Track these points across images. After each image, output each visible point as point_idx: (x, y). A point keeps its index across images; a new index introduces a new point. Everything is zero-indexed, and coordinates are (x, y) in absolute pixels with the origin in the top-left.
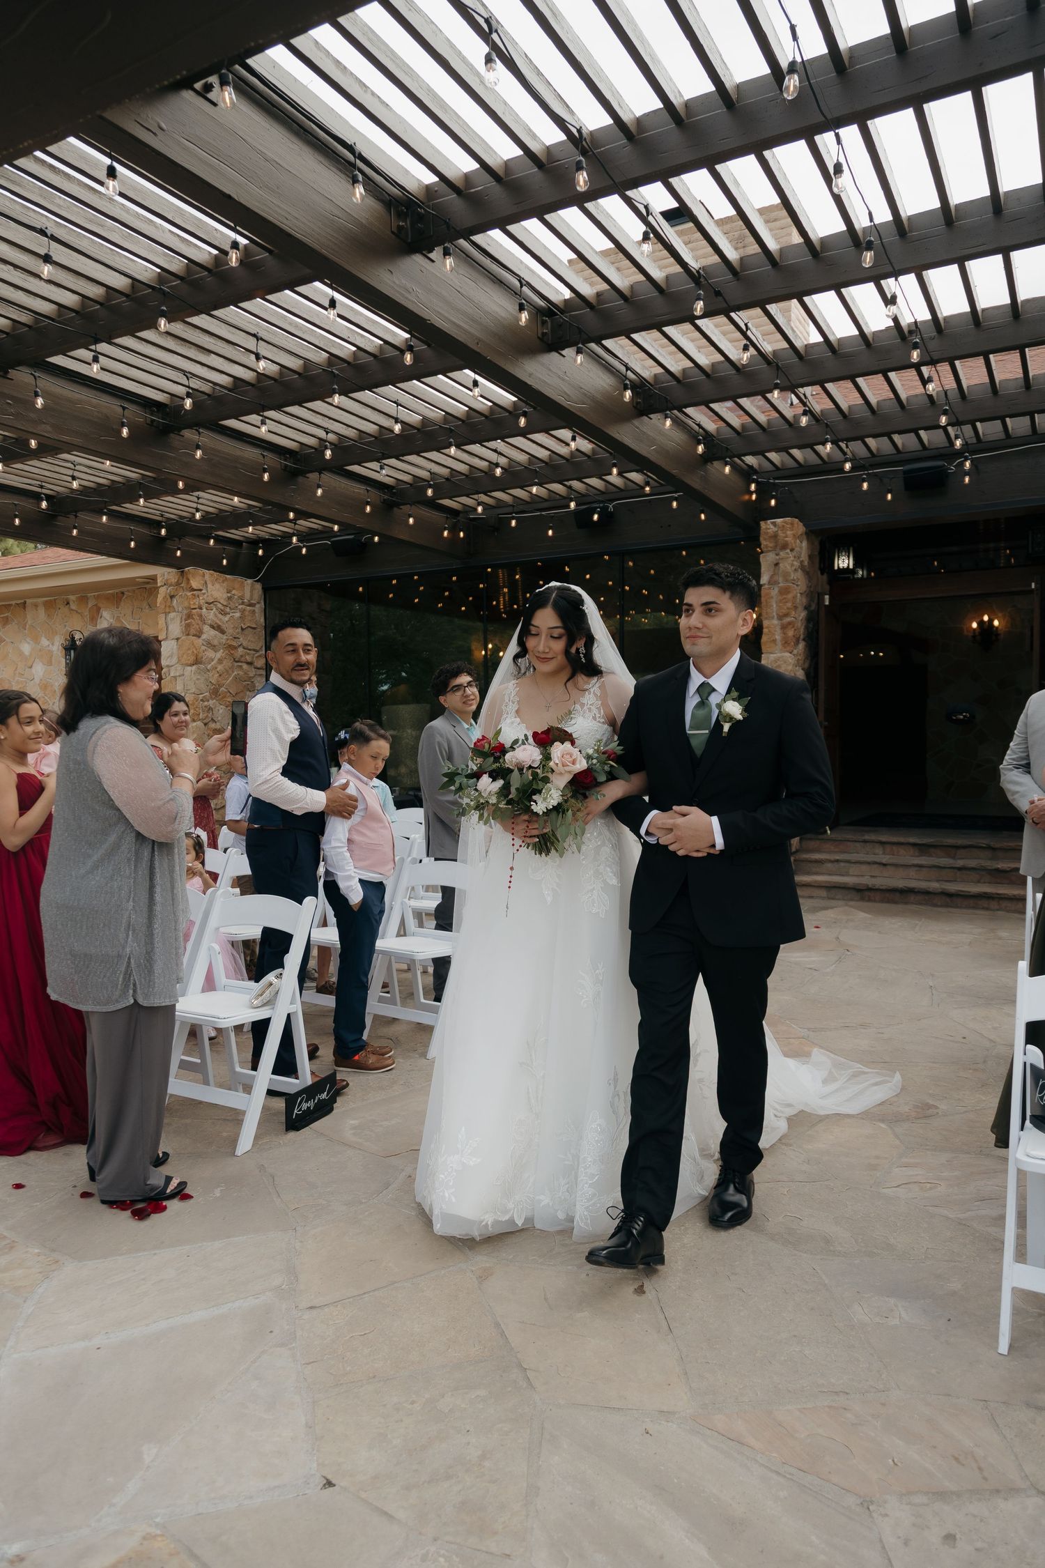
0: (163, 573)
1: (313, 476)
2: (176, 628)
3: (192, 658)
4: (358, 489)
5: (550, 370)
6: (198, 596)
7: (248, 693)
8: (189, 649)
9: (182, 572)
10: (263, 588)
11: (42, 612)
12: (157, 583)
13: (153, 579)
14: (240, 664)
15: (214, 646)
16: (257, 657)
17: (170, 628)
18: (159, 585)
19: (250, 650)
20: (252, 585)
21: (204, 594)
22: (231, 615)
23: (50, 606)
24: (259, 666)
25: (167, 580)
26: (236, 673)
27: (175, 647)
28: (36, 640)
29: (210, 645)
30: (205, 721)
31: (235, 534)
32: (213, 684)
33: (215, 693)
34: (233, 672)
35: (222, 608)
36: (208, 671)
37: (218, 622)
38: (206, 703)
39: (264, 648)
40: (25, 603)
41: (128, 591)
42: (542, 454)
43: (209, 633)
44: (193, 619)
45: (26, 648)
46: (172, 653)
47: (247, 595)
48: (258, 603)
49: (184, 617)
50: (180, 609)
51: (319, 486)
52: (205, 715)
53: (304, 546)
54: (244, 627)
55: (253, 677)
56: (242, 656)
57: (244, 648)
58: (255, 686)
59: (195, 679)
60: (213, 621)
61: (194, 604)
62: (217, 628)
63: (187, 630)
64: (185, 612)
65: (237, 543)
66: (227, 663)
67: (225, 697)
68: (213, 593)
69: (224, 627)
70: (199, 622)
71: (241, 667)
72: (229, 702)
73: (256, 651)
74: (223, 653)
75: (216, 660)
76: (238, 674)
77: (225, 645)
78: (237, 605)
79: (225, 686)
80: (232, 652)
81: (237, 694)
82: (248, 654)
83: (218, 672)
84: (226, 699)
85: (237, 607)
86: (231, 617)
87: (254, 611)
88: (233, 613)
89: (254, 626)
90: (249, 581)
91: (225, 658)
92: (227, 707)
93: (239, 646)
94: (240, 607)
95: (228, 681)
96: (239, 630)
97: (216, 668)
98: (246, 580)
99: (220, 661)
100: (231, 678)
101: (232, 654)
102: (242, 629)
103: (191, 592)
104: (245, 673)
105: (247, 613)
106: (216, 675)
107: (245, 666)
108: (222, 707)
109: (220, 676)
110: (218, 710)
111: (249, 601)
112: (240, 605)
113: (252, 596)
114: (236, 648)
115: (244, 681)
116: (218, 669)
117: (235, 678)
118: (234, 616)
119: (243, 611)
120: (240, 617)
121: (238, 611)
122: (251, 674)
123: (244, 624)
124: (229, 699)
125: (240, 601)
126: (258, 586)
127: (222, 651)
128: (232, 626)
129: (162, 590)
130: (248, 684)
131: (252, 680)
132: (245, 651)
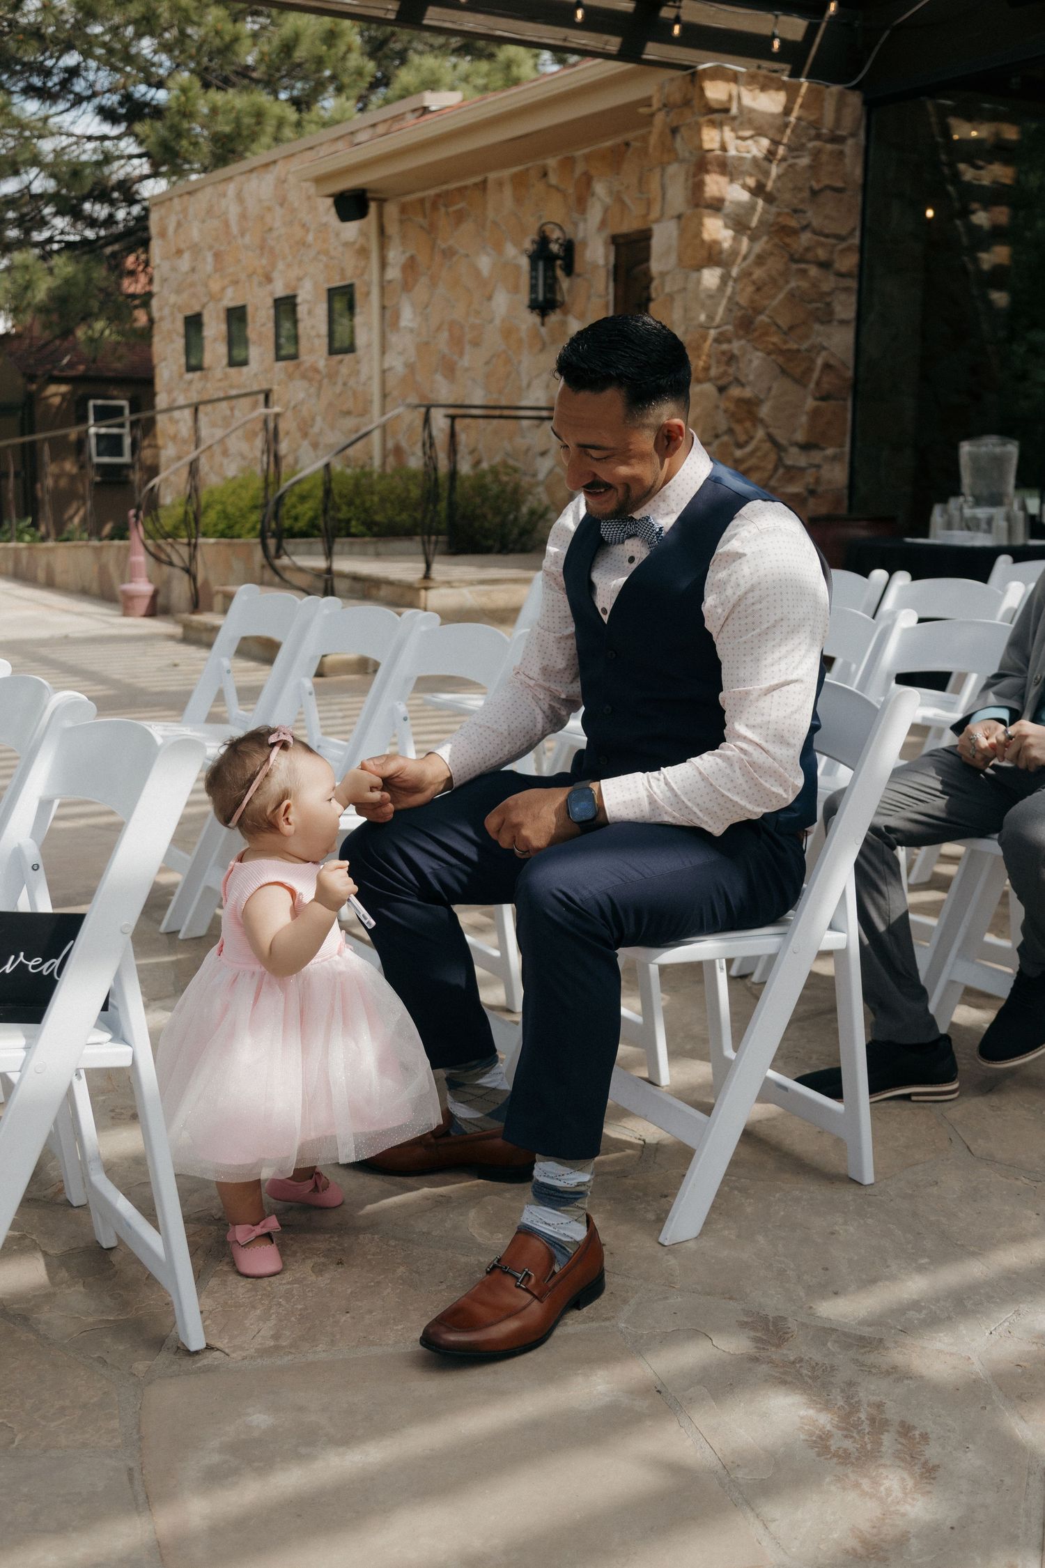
0: (661, 84)
2: (677, 195)
3: (703, 255)
6: (722, 124)
7: (817, 327)
8: (697, 235)
9: (695, 75)
10: (866, 102)
11: (508, 192)
12: (653, 105)
14: (803, 266)
15: (751, 228)
16: (843, 251)
17: (669, 195)
19: (827, 236)
20: (842, 99)
21: (735, 118)
22: (791, 161)
23: (520, 182)
24: (843, 269)
25: (669, 97)
26: (793, 284)
27: (675, 233)
28: (498, 247)
29: (740, 225)
30: (720, 383)
32: (741, 307)
33: (747, 326)
34: (787, 282)
35: (771, 147)
36: (735, 279)
37: (760, 177)
38: (725, 347)
39: (858, 233)
40: (485, 182)
41: (636, 139)
43: (739, 201)
44: (708, 171)
45: (485, 263)
46: (670, 247)
47: (829, 118)
48: (853, 135)
49: (692, 170)
50: (687, 154)
52: (722, 369)
54: (816, 186)
55: (829, 294)
56: (807, 249)
57: (815, 232)
58: (832, 313)
60: (750, 175)
62: (758, 190)
63: (697, 197)
64: (696, 158)
66: (775, 264)
67: (766, 334)
68: (753, 116)
71: (804, 272)
72: (774, 344)
73: (841, 238)
74: (767, 242)
75: (752, 258)
76: (798, 287)
77: (772, 225)
78: (804, 140)
79: (767, 312)
80: (788, 240)
81: (791, 328)
82: (822, 245)
83: (754, 283)
84: (767, 339)
85: (803, 145)
86: (790, 166)
87: (841, 153)
88: (794, 157)
89: (840, 184)
90: (835, 89)
91: (772, 254)
92: (769, 354)
93: (805, 228)
94: (811, 145)
95: (775, 302)
96: (806, 194)
97: (750, 274)
98: (828, 87)
99: (760, 260)
100: (781, 296)
101: (787, 245)
102: (814, 193)
103: (707, 114)
104: (814, 285)
105: (824, 158)
106: (750, 289)
107: (813, 271)
108: (760, 354)
109: (758, 289)
110: (750, 361)
111: (832, 131)
112: (810, 140)
113: (838, 120)
114: (794, 232)
115: (810, 302)
116: (755, 276)
117: (791, 295)
118: (795, 164)
119: (816, 154)
120: (811, 167)
121: (806, 153)
122: (826, 287)
123: (818, 181)
124: (775, 339)
125: (813, 132)
126: (855, 99)
127: (765, 238)
128: (790, 185)
129: (659, 119)
130: (817, 309)
131: (828, 300)
132: (816, 238)
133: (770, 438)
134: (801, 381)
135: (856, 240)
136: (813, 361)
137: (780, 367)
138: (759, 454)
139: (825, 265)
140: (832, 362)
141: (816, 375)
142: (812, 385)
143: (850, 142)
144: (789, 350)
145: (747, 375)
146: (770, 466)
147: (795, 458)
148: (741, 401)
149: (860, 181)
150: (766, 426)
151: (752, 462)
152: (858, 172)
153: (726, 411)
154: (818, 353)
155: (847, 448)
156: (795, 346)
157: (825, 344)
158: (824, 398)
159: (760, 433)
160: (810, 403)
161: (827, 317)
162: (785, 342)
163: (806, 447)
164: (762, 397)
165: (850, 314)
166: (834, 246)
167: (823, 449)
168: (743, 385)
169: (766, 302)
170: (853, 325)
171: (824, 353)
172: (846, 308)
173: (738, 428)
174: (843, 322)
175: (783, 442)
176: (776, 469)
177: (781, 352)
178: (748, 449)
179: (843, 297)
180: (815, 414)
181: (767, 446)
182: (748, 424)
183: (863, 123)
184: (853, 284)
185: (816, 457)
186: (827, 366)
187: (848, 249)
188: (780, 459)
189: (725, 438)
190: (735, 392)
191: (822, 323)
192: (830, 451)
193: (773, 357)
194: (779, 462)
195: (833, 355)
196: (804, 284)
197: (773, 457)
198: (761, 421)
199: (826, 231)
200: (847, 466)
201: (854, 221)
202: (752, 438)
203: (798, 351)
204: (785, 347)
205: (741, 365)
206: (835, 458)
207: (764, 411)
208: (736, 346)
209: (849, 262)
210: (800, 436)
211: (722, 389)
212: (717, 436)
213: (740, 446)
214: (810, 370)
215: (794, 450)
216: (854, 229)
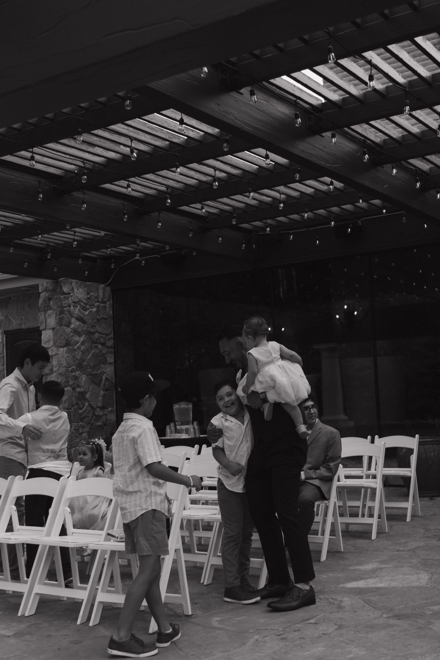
0: (43, 284)
1: (155, 214)
2: (52, 321)
3: (64, 342)
4: (184, 221)
5: (315, 146)
6: (68, 298)
7: (102, 365)
8: (62, 335)
9: (57, 282)
10: (111, 290)
12: (39, 290)
13: (36, 287)
14: (96, 345)
15: (79, 333)
16: (108, 339)
17: (48, 321)
18: (40, 291)
19: (103, 334)
20: (104, 289)
21: (72, 296)
24: (109, 345)
25: (46, 288)
26: (93, 351)
27: (52, 334)
29: (76, 332)
30: (73, 386)
31: (94, 254)
32: (78, 360)
33: (80, 366)
34: (92, 351)
35: (84, 305)
36: (75, 350)
37: (81, 315)
38: (73, 374)
39: (112, 333)
41: (14, 297)
42: (310, 191)
43: (75, 323)
44: (64, 314)
46: (50, 339)
47: (101, 295)
48: (108, 300)
49: (58, 313)
50: (55, 308)
51: (159, 222)
52: (73, 382)
53: (143, 260)
54: (99, 318)
55: (105, 354)
56: (98, 339)
57: (99, 333)
58: (107, 360)
59: (66, 356)
60: (78, 315)
61: (65, 303)
62: (80, 319)
63: (60, 322)
64: (59, 309)
65: (94, 260)
66: (88, 344)
68: (78, 295)
69: (85, 318)
70: (69, 316)
71: (97, 346)
72: (89, 372)
73: (107, 335)
74: (85, 337)
75: (80, 342)
76: (95, 352)
77: (86, 331)
78: (94, 303)
79: (86, 361)
80: (91, 336)
81: (94, 366)
82: (102, 337)
83: (81, 351)
84: (86, 370)
85: (94, 304)
86: (90, 311)
87: (106, 306)
88: (91, 308)
89: (106, 317)
90: (102, 286)
91: (86, 341)
92: (88, 376)
93: (96, 332)
94: (96, 304)
95: (88, 357)
96: (96, 321)
97: (80, 348)
98: (100, 285)
99: (83, 343)
100: (90, 355)
101: (91, 338)
102: (98, 320)
103: (63, 295)
104: (100, 351)
105: (101, 308)
106: (80, 353)
107: (100, 346)
108: (84, 376)
109: (83, 353)
110: (82, 378)
111: (102, 300)
112: (96, 303)
113: (104, 296)
114: (93, 333)
115: (100, 357)
116: (82, 349)
117: (93, 354)
118: (92, 311)
119: (98, 307)
120: (96, 311)
121: (95, 307)
122: (104, 352)
123: (99, 316)
124: (89, 370)
125: (96, 300)
126: (108, 289)
127: (84, 336)
128: (91, 318)
129: (42, 295)
130: (102, 359)
131: (105, 356)
132: (100, 335)
133: (90, 405)
134: (98, 385)
135: (112, 336)
136: (102, 377)
137: (92, 380)
138: (87, 411)
139: (103, 344)
140: (108, 377)
141: (103, 382)
142: (102, 386)
143: (108, 303)
144: (94, 374)
145: (81, 384)
146: (91, 416)
147: (99, 412)
148: (80, 393)
149: (112, 316)
150: (89, 402)
151: (85, 414)
152: (111, 313)
153: (75, 397)
154: (103, 374)
155: (115, 408)
156: (96, 373)
157: (105, 371)
158: (106, 391)
159: (87, 404)
160: (102, 392)
161: (105, 362)
162: (93, 371)
163: (102, 408)
164: (87, 391)
165: (112, 360)
166: (106, 338)
167: (107, 408)
168: (80, 387)
169: (86, 358)
170: (114, 364)
171: (105, 374)
172: (111, 359)
173: (80, 403)
174: (110, 363)
175: (95, 407)
176: (93, 417)
177: (92, 375)
178: (83, 410)
179: (109, 355)
180: (104, 396)
181: (89, 408)
182: (83, 401)
183: (111, 296)
184: (113, 350)
185: (106, 411)
186: (106, 379)
187: (110, 338)
188: (94, 413)
189: (75, 406)
190: (78, 390)
191: (104, 364)
192: (110, 409)
193: (89, 377)
194: (94, 414)
195: (108, 375)
196: (97, 351)
197: (92, 412)
198: (87, 399)
199: (103, 333)
200: (115, 414)
201: (111, 329)
202: (84, 406)
203: (97, 374)
204: (93, 373)
205: (79, 380)
206: (112, 411)
207: (88, 396)
208: (77, 373)
209: (110, 343)
210: (100, 404)
211: (74, 389)
212: (73, 406)
213: (81, 409)
214: (101, 380)
215: (98, 409)
216: (111, 332)
